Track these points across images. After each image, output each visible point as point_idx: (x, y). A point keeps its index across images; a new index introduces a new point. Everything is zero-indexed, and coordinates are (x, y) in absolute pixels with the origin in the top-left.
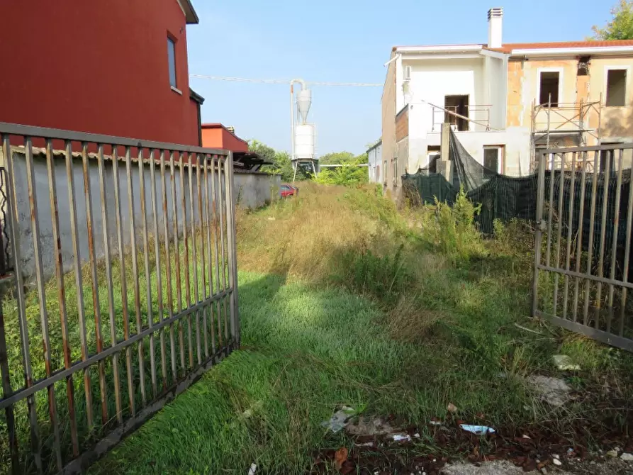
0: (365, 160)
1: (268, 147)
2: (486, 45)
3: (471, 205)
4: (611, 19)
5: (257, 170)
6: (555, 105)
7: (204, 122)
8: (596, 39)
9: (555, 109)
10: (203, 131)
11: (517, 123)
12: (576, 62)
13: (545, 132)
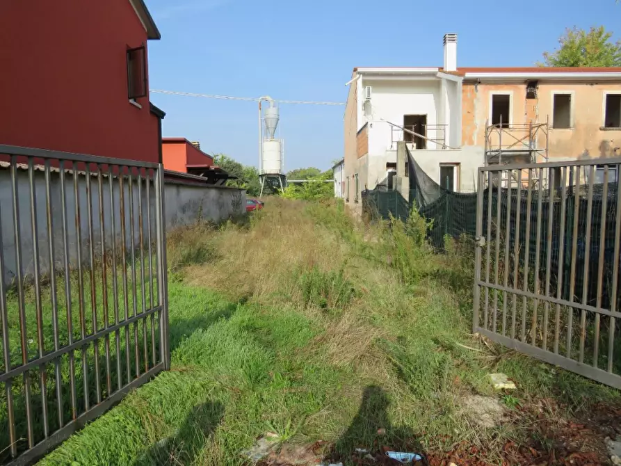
0: (331, 176)
1: (236, 161)
2: (442, 68)
3: (424, 221)
4: (559, 47)
5: (222, 184)
6: (506, 126)
7: (164, 136)
8: (546, 65)
9: (506, 130)
10: (164, 146)
11: (471, 143)
12: (524, 87)
13: (497, 151)
